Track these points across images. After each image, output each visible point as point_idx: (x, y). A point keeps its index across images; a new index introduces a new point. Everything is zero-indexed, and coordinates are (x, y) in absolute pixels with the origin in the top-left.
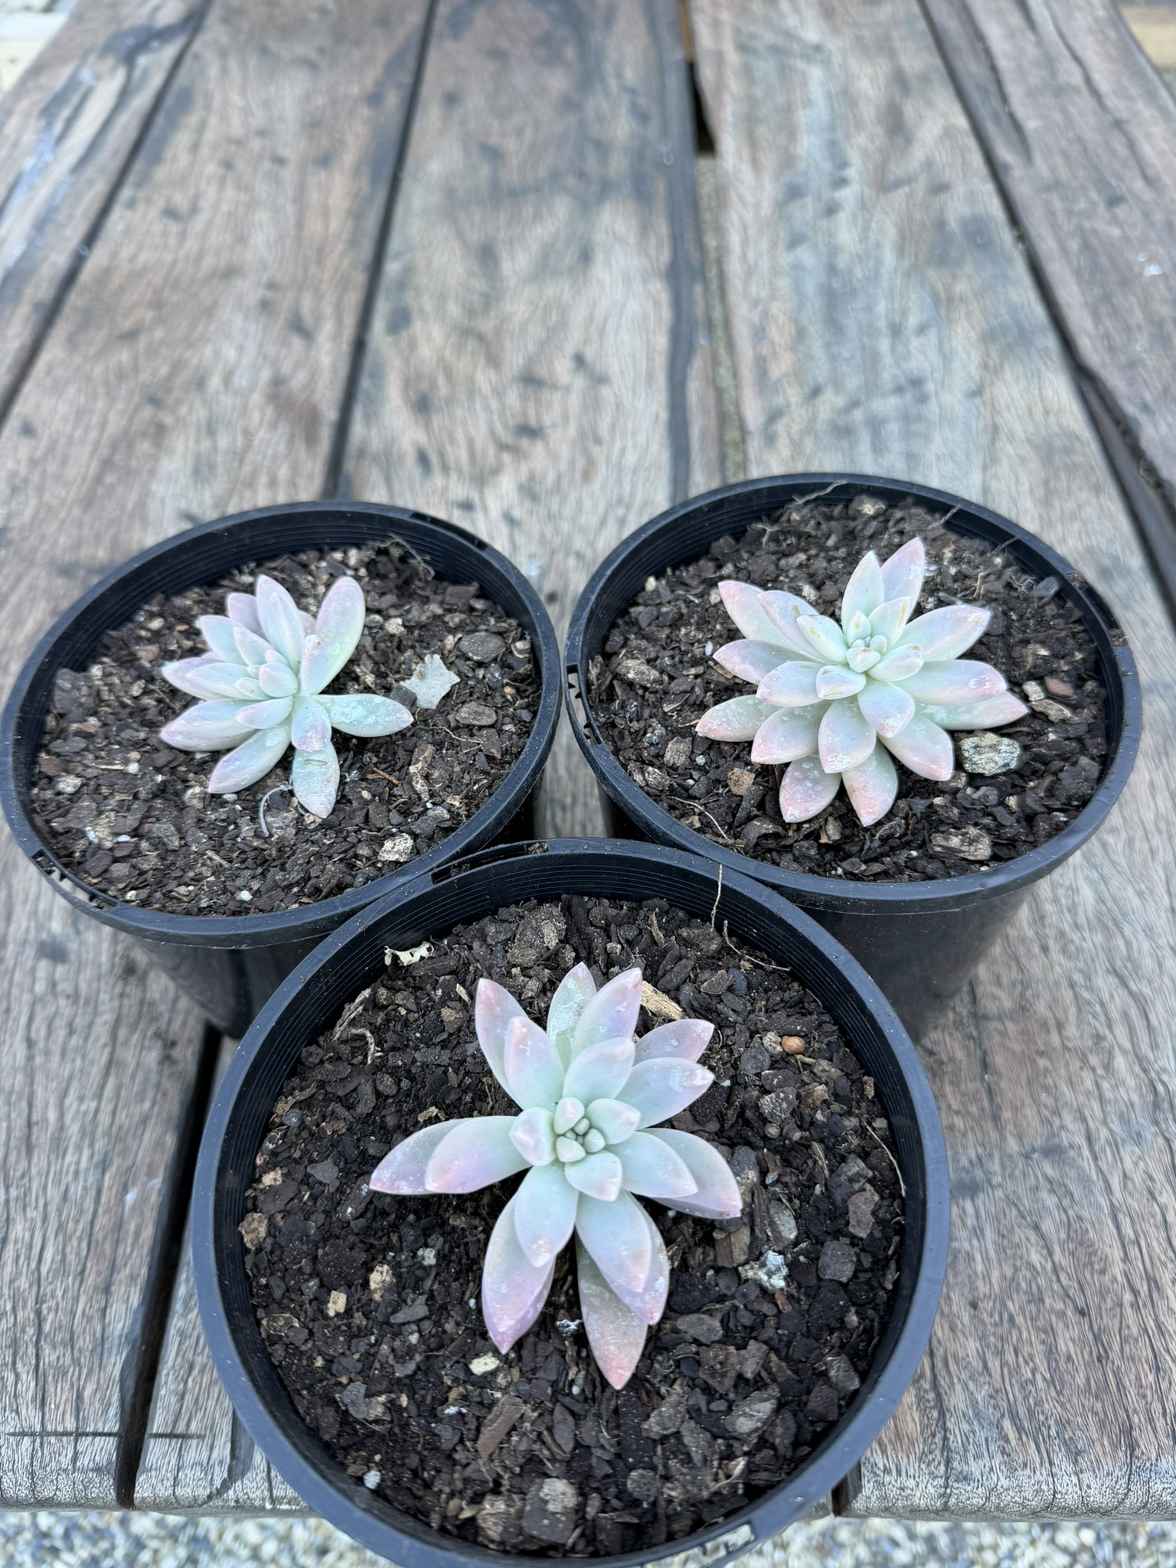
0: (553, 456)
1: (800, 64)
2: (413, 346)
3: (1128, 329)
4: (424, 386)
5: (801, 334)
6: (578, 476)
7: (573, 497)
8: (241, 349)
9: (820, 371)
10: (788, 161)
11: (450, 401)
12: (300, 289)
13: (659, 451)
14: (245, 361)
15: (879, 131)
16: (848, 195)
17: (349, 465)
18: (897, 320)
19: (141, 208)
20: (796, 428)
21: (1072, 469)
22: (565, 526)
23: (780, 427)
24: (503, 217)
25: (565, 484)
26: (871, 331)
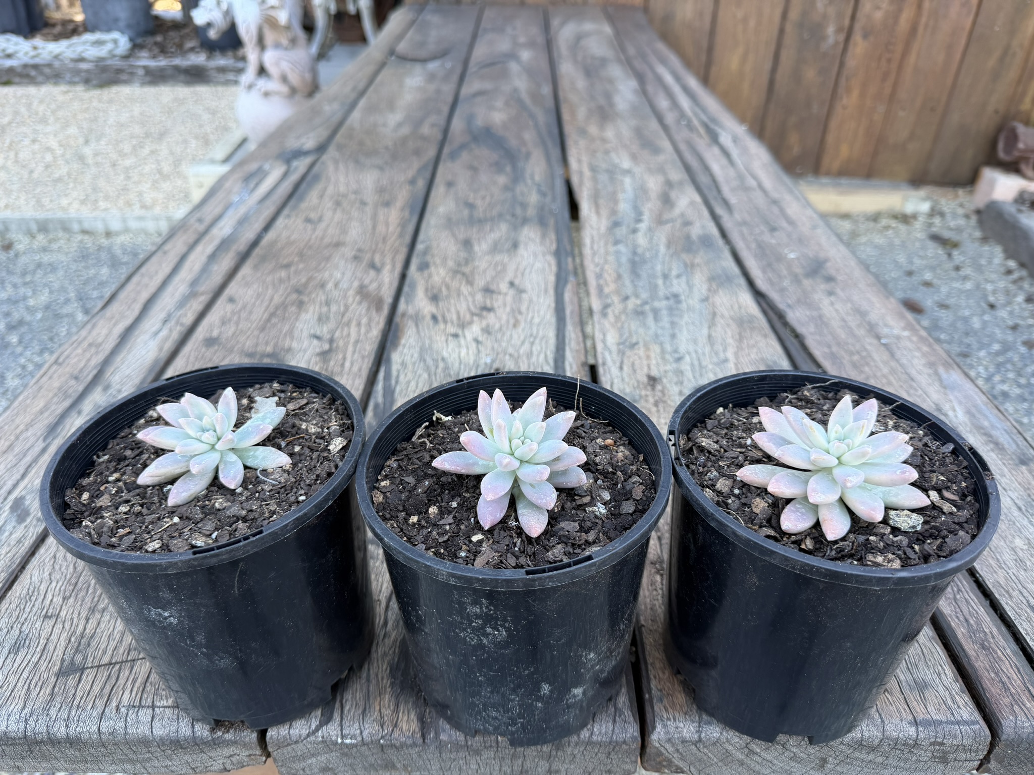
0: (500, 319)
1: (619, 177)
2: (430, 276)
3: (780, 277)
4: (435, 291)
5: (619, 277)
6: (511, 326)
7: (508, 333)
8: (343, 274)
9: (629, 289)
10: (614, 212)
11: (448, 297)
12: (374, 252)
13: (550, 317)
14: (345, 279)
15: (659, 203)
16: (643, 226)
17: (397, 319)
18: (666, 272)
19: (292, 220)
20: (617, 312)
21: (752, 329)
22: (504, 344)
23: (609, 311)
24: (474, 230)
25: (504, 329)
26: (654, 276)
